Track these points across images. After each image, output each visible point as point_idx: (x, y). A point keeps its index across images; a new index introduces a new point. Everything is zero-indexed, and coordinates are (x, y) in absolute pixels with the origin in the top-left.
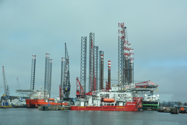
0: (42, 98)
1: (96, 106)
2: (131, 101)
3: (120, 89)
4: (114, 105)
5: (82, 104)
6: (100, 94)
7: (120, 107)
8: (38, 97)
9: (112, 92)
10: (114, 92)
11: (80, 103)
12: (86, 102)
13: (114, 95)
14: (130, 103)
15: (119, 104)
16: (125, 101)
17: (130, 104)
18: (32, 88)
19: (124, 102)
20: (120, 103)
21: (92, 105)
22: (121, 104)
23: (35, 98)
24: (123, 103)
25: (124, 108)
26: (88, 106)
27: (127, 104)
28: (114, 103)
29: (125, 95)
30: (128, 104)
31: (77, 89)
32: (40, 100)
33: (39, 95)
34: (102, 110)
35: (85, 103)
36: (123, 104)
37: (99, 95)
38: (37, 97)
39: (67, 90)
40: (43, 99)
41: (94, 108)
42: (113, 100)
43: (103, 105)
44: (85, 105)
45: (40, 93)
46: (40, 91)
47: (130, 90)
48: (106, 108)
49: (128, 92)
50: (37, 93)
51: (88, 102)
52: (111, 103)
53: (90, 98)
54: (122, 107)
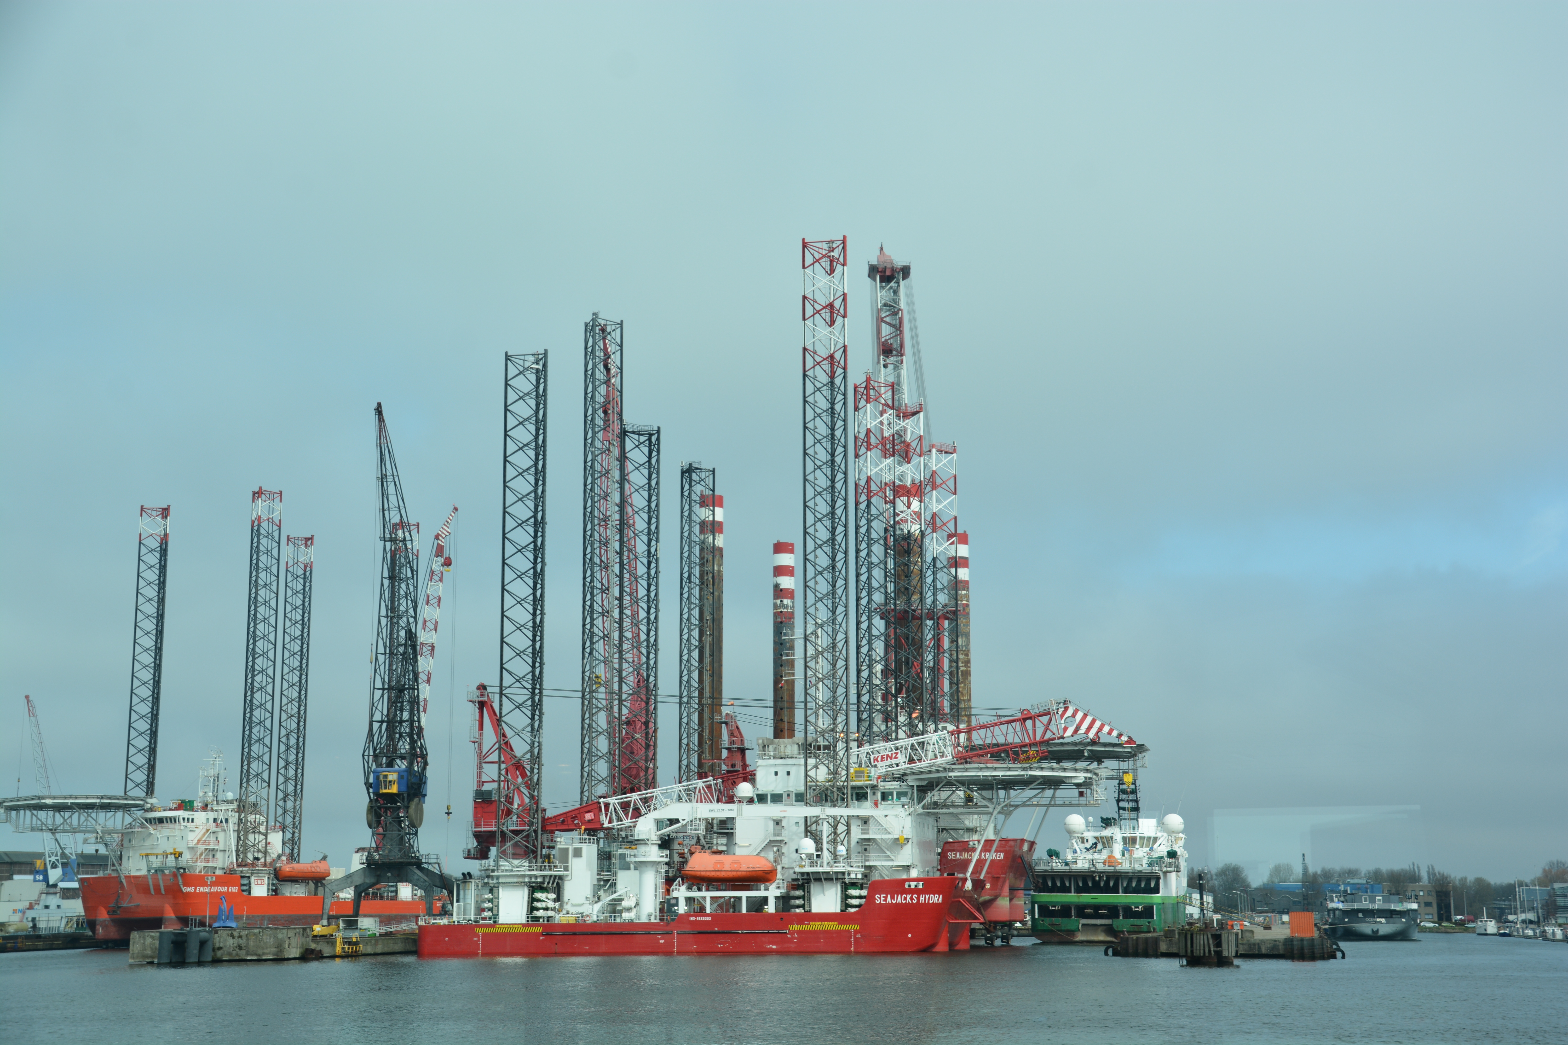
1: (626, 915)
2: (907, 868)
3: (821, 774)
4: (771, 908)
5: (512, 909)
6: (659, 823)
7: (816, 926)
8: (187, 859)
9: (762, 798)
10: (777, 798)
11: (494, 900)
12: (542, 889)
13: (778, 822)
14: (898, 887)
15: (806, 898)
16: (856, 874)
17: (899, 899)
18: (140, 777)
19: (854, 885)
20: (814, 888)
21: (593, 912)
22: (826, 901)
23: (156, 862)
24: (846, 887)
25: (853, 928)
26: (560, 918)
27: (869, 898)
28: (772, 892)
29: (865, 821)
30: (880, 899)
31: (481, 783)
32: (200, 880)
33: (192, 838)
34: (668, 953)
35: (532, 900)
36: (846, 897)
37: (653, 826)
38: (178, 855)
39: (394, 789)
40: (230, 872)
41: (607, 938)
42: (762, 864)
43: (682, 908)
44: (532, 909)
45: (200, 817)
46: (205, 807)
47: (901, 778)
48: (704, 932)
49: (886, 797)
50: (173, 820)
51: (557, 886)
52: (744, 894)
53: (578, 853)
54: (833, 926)
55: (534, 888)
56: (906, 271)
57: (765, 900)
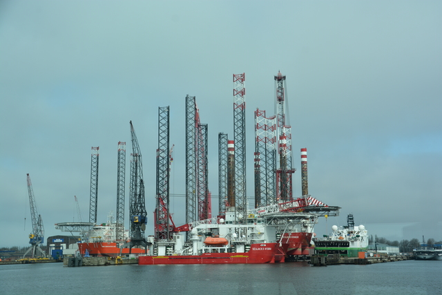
0: (113, 239)
1: (190, 254)
2: (263, 241)
3: (241, 216)
4: (226, 252)
5: (161, 252)
6: (198, 230)
7: (237, 256)
8: (103, 239)
9: (227, 223)
10: (231, 222)
11: (157, 250)
12: (169, 247)
13: (230, 229)
14: (259, 246)
15: (235, 249)
16: (248, 242)
17: (259, 249)
18: (93, 217)
19: (248, 245)
20: (237, 246)
21: (181, 253)
22: (240, 250)
24: (245, 246)
25: (247, 257)
26: (173, 254)
27: (251, 249)
28: (226, 247)
29: (253, 228)
30: (254, 249)
32: (106, 244)
33: (104, 233)
34: (201, 263)
35: (167, 250)
36: (245, 249)
37: (196, 230)
38: (100, 238)
40: (114, 242)
41: (185, 260)
42: (225, 240)
43: (204, 252)
44: (166, 252)
45: (107, 228)
46: (108, 226)
47: (263, 217)
48: (209, 258)
49: (259, 222)
50: (100, 228)
51: (173, 246)
52: (219, 248)
53: (178, 237)
54: (242, 256)
55: (167, 247)
56: (284, 77)
57: (224, 250)
